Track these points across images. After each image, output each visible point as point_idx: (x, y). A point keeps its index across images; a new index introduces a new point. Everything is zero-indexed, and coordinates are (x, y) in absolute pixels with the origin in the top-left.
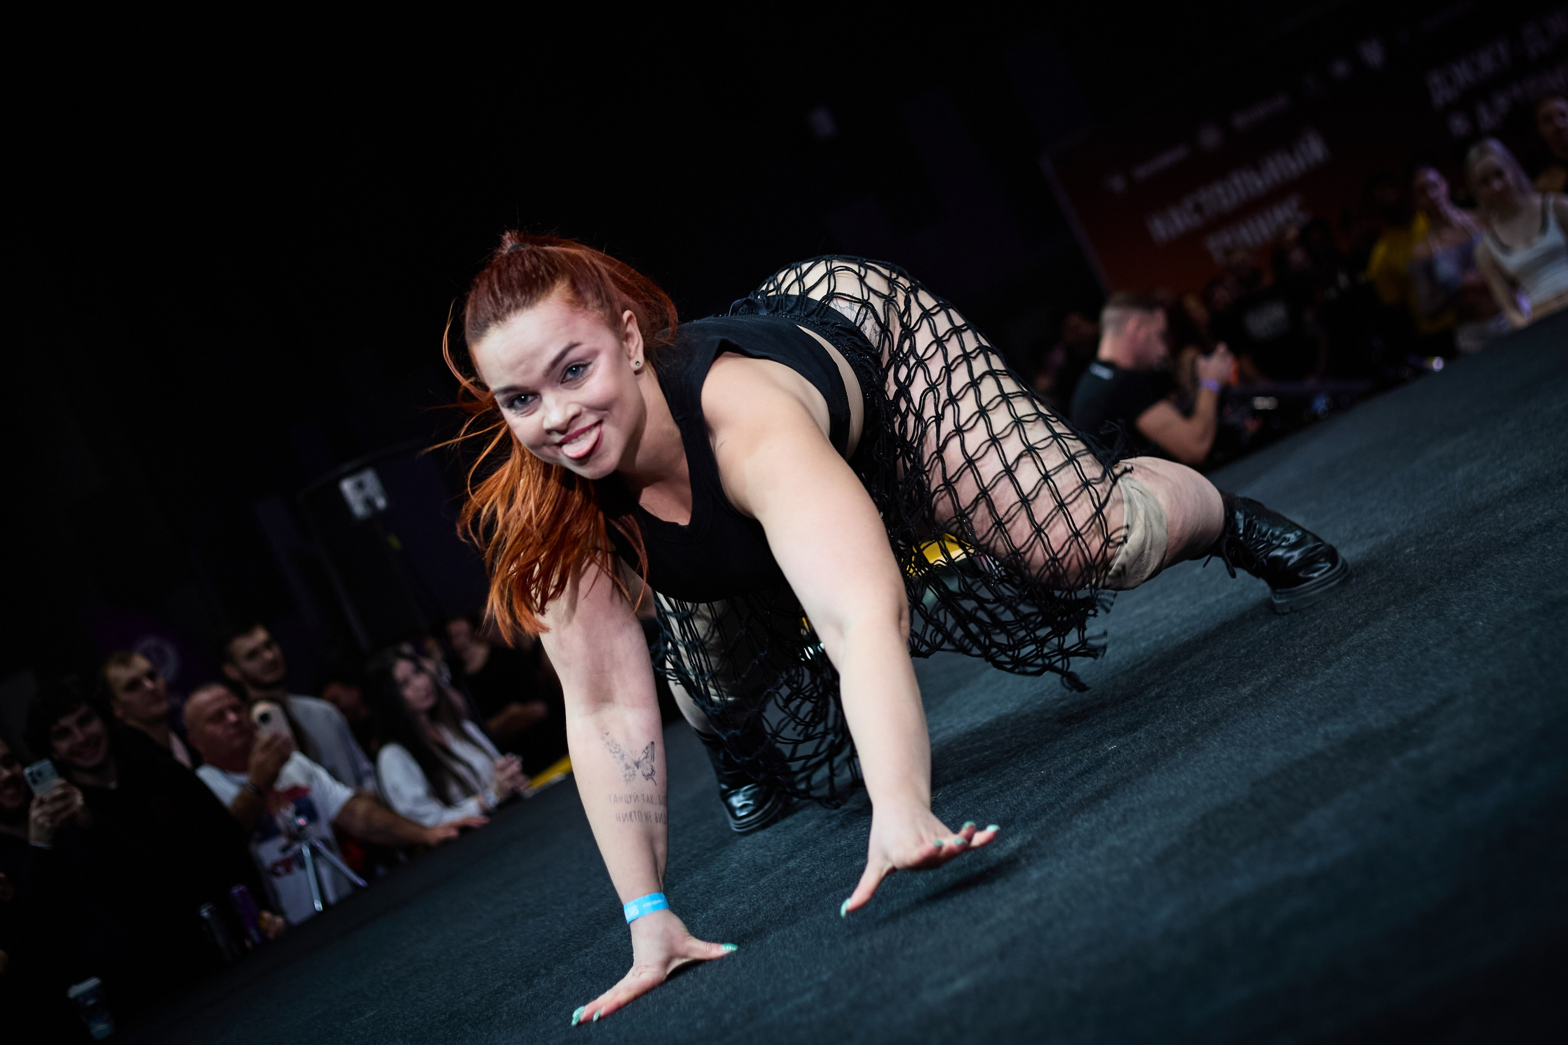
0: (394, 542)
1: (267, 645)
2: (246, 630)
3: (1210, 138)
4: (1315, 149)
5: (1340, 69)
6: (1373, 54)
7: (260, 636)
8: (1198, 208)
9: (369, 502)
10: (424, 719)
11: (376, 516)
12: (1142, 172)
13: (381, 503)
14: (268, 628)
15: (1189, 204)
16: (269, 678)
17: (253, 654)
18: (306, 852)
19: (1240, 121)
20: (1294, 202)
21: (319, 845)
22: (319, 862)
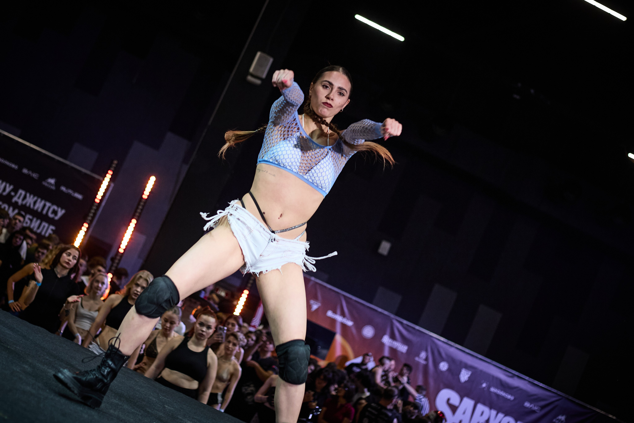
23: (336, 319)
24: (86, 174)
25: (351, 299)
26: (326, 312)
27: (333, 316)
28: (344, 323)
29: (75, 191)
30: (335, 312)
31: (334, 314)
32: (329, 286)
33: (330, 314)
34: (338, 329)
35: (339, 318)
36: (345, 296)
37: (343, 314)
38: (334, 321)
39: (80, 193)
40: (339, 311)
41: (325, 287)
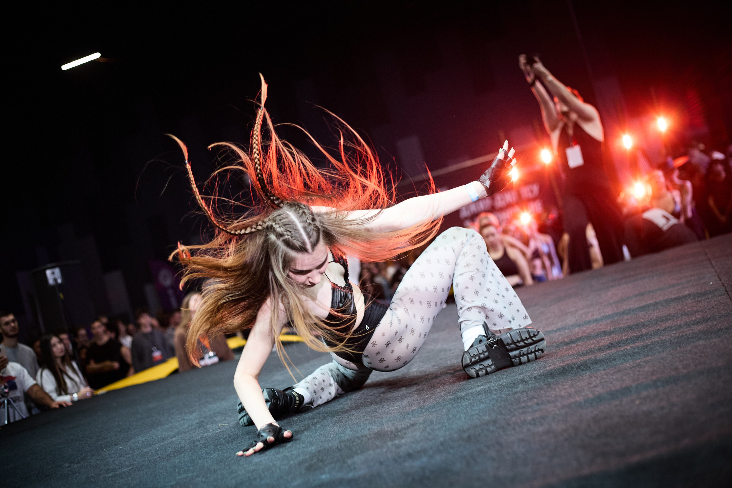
0: (61, 296)
1: (13, 321)
2: (7, 314)
7: (11, 317)
9: (55, 280)
10: (59, 361)
11: (57, 285)
13: (59, 281)
14: (15, 315)
16: (12, 333)
17: (7, 323)
18: (6, 402)
21: (11, 400)
22: (9, 406)
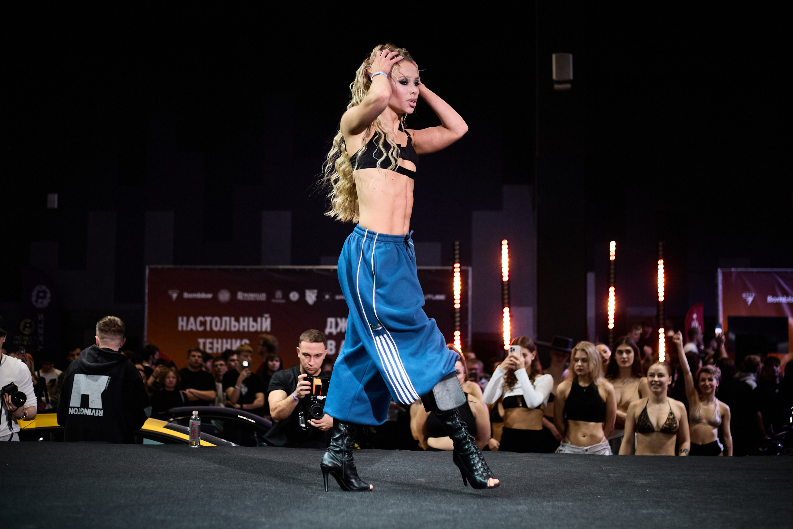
3: (224, 296)
4: (265, 324)
5: (294, 296)
6: (311, 297)
8: (203, 324)
12: (186, 295)
15: (201, 318)
19: (240, 296)
20: (246, 341)
23: (780, 302)
24: (437, 271)
25: (787, 272)
26: (766, 299)
27: (774, 300)
28: (790, 302)
29: (435, 294)
30: (775, 295)
31: (775, 297)
32: (755, 270)
33: (770, 299)
34: (788, 312)
35: (783, 300)
36: (777, 273)
37: (786, 294)
38: (778, 305)
39: (440, 293)
40: (779, 293)
41: (752, 272)
